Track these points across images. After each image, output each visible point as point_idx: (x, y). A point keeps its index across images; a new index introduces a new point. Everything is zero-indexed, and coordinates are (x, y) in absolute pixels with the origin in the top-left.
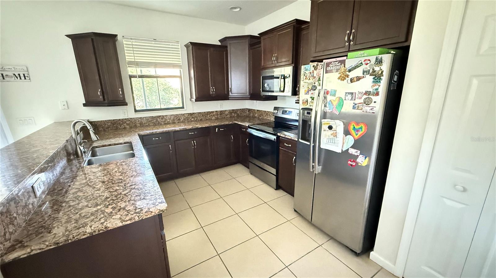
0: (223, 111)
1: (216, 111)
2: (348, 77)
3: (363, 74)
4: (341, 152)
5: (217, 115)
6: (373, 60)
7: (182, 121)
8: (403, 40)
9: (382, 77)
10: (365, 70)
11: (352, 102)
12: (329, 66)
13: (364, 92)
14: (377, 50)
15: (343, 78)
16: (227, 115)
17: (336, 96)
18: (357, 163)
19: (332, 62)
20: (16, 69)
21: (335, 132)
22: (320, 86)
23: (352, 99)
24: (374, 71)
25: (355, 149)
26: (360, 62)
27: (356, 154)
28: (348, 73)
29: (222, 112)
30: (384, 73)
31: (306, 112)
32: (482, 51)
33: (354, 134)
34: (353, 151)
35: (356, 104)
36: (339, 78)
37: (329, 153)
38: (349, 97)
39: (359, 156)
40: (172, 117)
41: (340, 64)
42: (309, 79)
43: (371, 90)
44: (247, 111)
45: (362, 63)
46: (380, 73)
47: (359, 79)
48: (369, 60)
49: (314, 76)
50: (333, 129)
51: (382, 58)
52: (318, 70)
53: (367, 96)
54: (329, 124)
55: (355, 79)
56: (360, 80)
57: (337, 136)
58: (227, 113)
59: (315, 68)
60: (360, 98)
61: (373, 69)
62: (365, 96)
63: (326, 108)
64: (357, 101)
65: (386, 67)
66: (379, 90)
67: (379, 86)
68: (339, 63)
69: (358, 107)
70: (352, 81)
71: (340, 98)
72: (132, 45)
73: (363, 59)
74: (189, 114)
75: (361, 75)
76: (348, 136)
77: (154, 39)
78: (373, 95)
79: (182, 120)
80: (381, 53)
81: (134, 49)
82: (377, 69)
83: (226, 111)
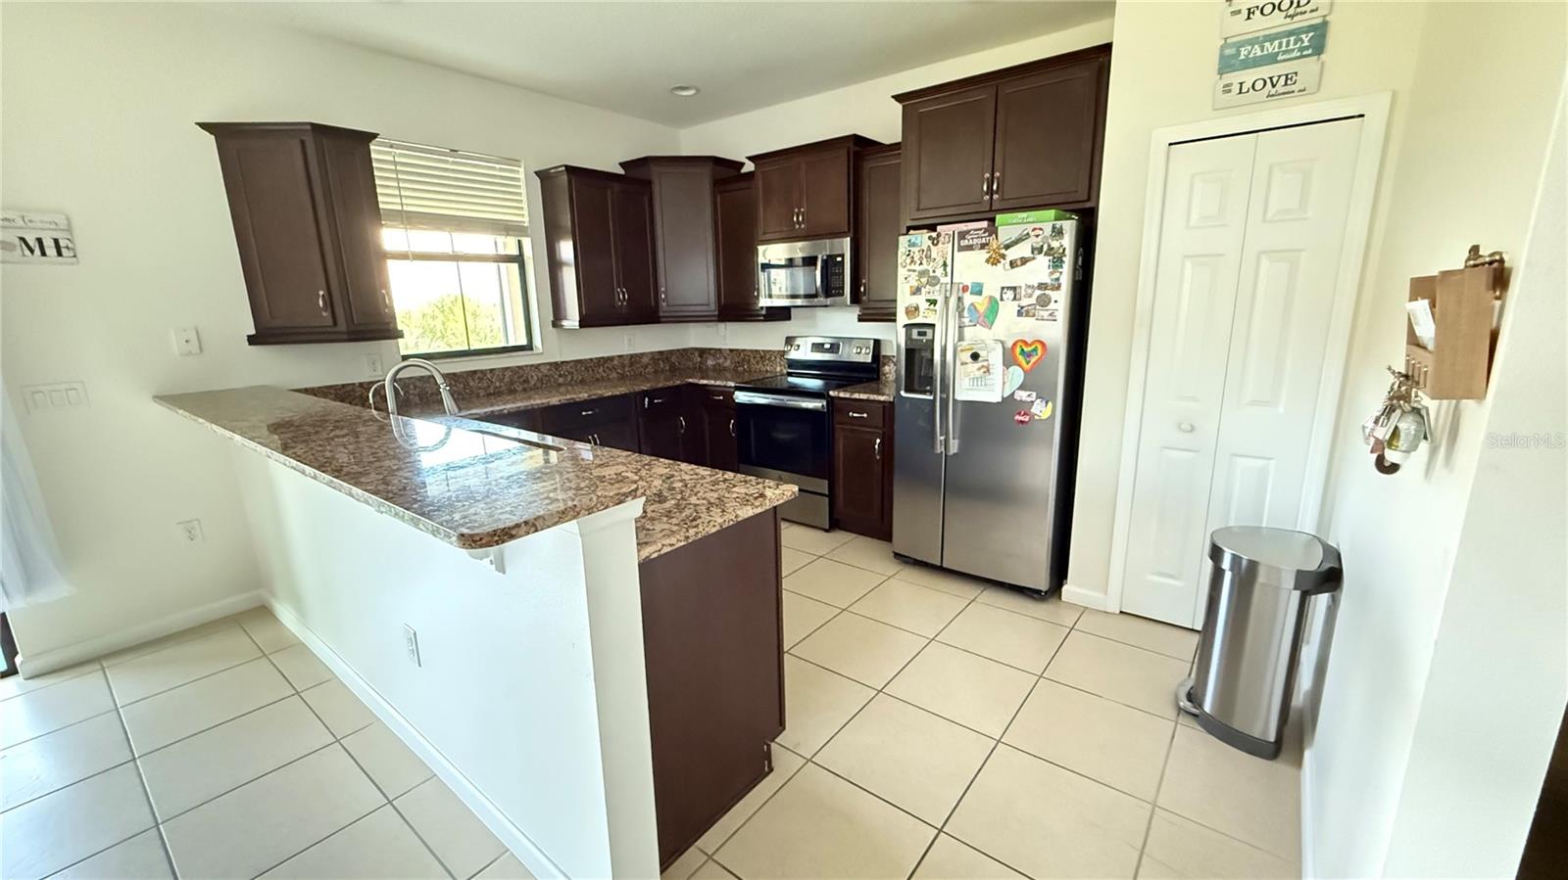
0: (636, 355)
1: (619, 356)
2: (1004, 259)
3: (1033, 253)
4: (1000, 400)
5: (623, 366)
6: (1048, 230)
7: (535, 385)
8: (1085, 198)
9: (1064, 259)
10: (1035, 245)
11: (1017, 303)
12: (964, 238)
13: (1036, 285)
14: (1051, 213)
15: (993, 261)
16: (646, 367)
17: (983, 293)
18: (1032, 416)
19: (970, 231)
20: (31, 221)
21: (985, 364)
22: (946, 275)
23: (1015, 299)
24: (1051, 249)
25: (1026, 390)
26: (1026, 232)
27: (1029, 399)
28: (1003, 251)
29: (634, 359)
30: (1067, 252)
31: (915, 332)
32: (1192, 223)
33: (1024, 363)
34: (1022, 395)
35: (1022, 308)
36: (987, 261)
37: (973, 408)
38: (1010, 294)
39: (1035, 403)
40: (508, 374)
41: (986, 234)
42: (921, 264)
43: (1049, 281)
44: (697, 354)
45: (1028, 234)
46: (1061, 250)
47: (1024, 261)
48: (1041, 229)
49: (933, 257)
50: (980, 359)
51: (1061, 227)
52: (940, 245)
53: (1042, 292)
54: (972, 349)
55: (1019, 263)
56: (1028, 264)
57: (991, 371)
58: (645, 360)
59: (935, 241)
60: (1030, 296)
61: (1049, 246)
62: (1038, 292)
63: (963, 320)
64: (1025, 302)
65: (1068, 241)
66: (1061, 281)
67: (1061, 273)
68: (984, 233)
69: (1027, 311)
70: (1013, 264)
71: (991, 298)
72: (395, 163)
73: (1030, 227)
74: (550, 364)
75: (1028, 254)
76: (1011, 369)
77: (451, 150)
78: (1052, 289)
79: (533, 383)
80: (1057, 219)
81: (400, 176)
82: (1055, 244)
83: (642, 354)
